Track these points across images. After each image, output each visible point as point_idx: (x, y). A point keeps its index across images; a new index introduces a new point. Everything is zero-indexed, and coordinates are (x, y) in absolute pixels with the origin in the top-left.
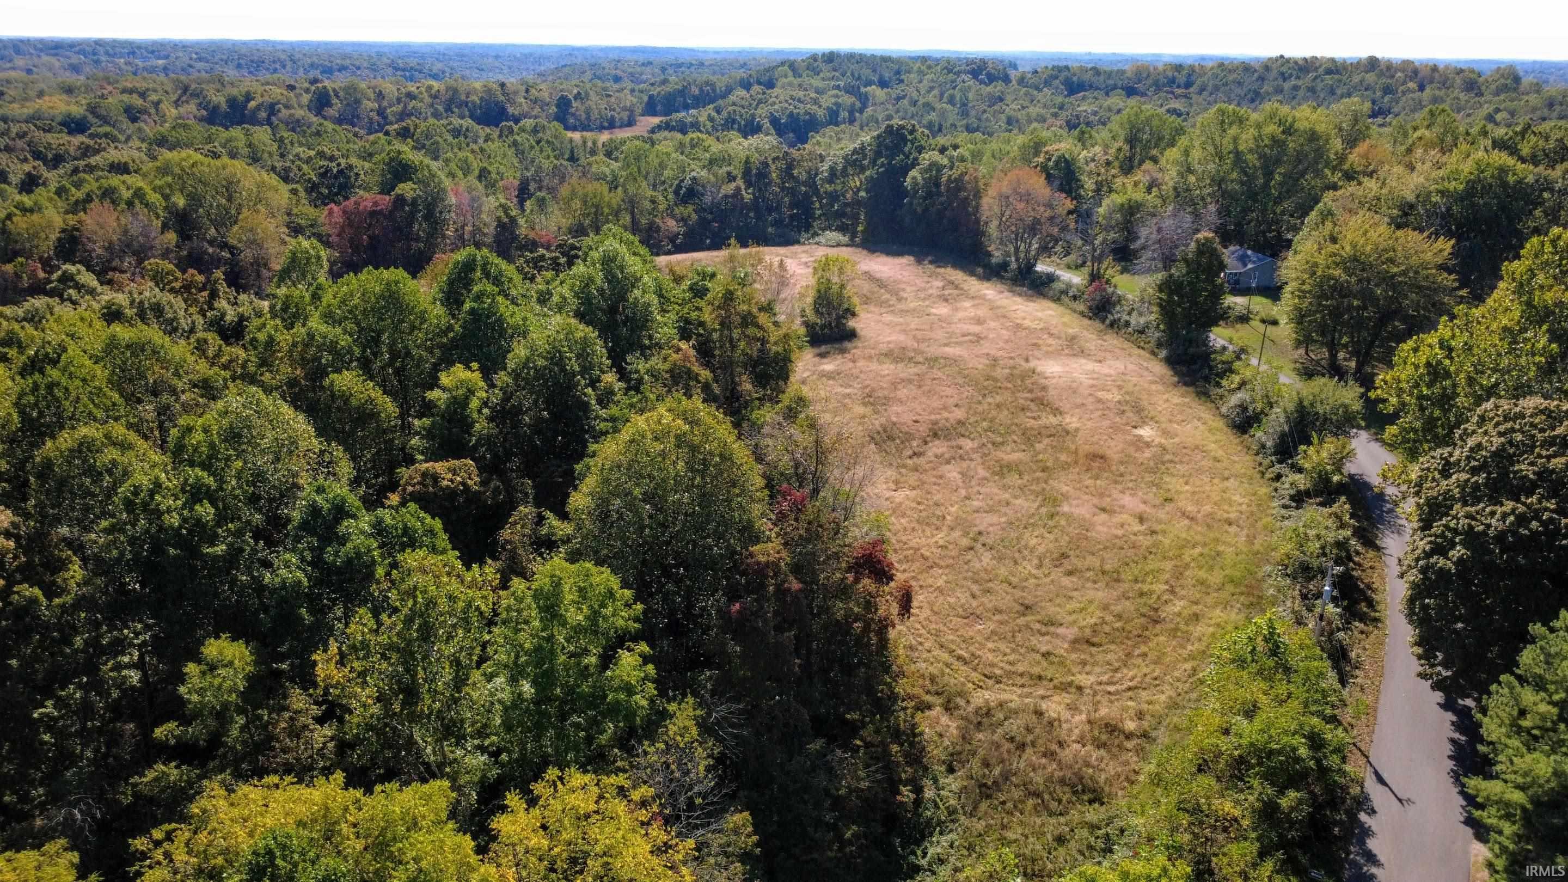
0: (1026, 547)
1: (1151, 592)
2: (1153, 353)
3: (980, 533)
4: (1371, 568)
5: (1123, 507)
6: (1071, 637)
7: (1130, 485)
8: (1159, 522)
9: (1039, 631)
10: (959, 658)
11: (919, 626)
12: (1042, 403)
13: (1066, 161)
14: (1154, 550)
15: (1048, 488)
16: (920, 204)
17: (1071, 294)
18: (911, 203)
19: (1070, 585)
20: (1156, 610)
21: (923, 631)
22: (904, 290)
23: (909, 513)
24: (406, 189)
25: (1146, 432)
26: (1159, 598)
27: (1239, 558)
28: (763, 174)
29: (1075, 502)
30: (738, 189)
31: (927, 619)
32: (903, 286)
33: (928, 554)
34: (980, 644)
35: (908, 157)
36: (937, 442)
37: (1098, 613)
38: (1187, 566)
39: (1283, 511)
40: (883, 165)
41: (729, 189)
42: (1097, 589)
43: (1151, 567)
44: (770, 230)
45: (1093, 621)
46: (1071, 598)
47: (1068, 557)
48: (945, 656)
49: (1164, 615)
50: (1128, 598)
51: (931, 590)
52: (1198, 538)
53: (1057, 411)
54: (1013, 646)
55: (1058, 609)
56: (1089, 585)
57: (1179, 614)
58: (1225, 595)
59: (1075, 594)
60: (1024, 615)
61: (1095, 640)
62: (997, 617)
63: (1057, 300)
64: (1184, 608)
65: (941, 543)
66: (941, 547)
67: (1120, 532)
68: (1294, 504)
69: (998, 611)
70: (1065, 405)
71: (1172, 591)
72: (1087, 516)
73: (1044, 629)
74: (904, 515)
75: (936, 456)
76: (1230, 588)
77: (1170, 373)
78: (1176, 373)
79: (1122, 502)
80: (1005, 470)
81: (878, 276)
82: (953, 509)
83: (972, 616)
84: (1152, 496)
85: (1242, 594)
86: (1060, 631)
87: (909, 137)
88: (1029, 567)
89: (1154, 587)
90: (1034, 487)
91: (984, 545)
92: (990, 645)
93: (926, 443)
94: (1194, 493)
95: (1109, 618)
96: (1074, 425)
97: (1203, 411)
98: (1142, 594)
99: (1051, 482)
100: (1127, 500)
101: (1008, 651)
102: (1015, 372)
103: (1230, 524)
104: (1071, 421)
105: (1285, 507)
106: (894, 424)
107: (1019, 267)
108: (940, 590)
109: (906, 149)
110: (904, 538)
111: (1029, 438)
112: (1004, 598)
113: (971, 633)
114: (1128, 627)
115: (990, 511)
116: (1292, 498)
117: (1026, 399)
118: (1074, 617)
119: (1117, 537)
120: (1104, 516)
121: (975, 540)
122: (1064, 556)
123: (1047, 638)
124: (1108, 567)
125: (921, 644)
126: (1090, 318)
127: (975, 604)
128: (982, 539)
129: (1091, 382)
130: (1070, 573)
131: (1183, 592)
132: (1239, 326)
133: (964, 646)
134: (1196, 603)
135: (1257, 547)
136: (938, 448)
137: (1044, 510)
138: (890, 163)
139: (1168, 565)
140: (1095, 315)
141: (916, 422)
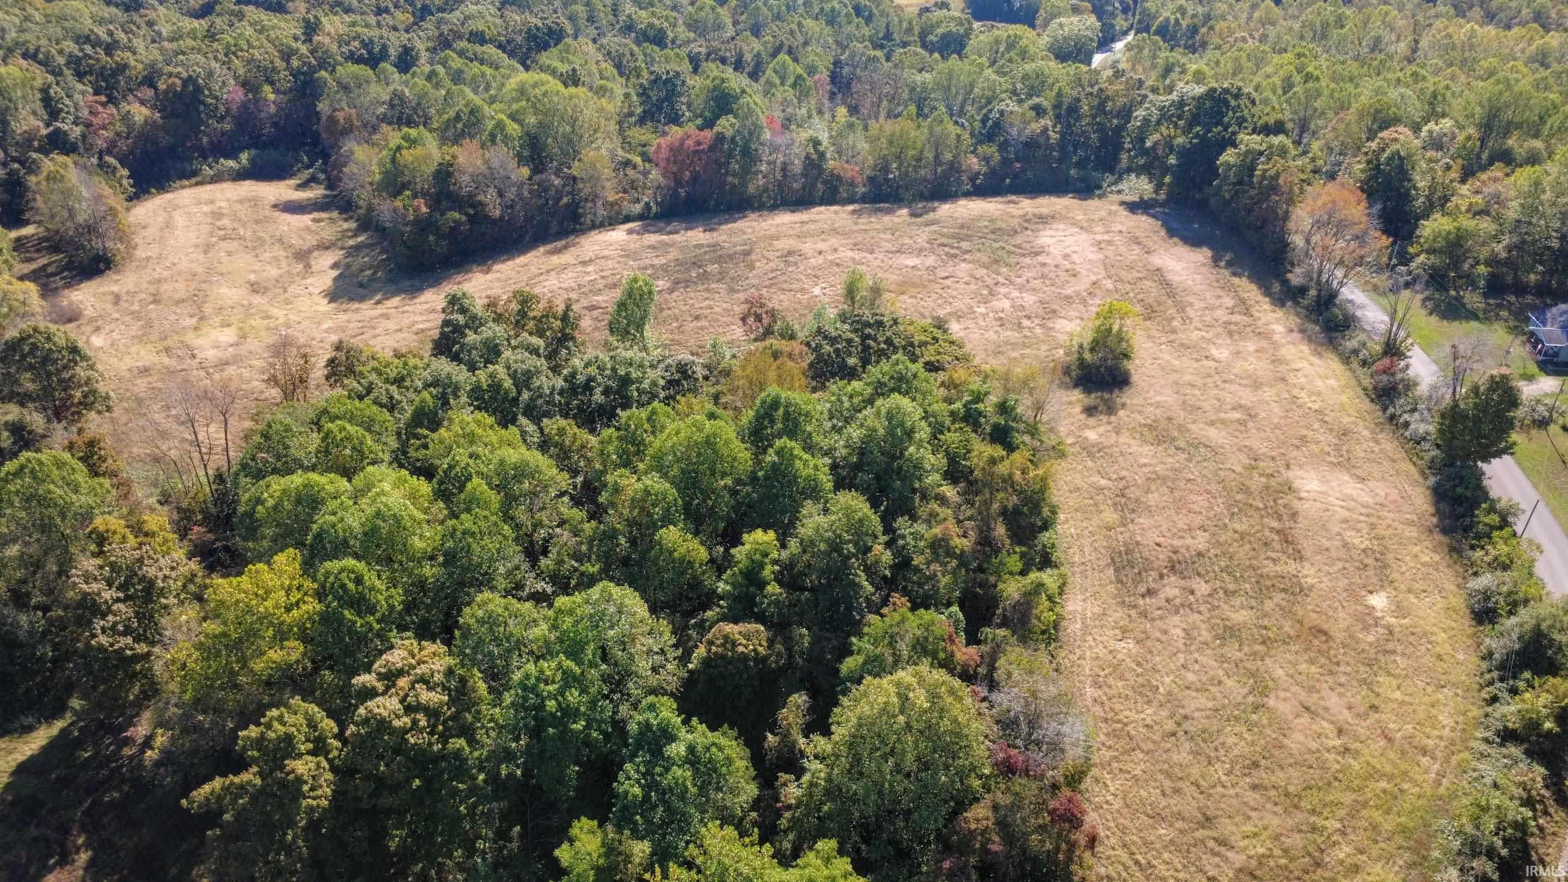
0: (1223, 744)
1: (1324, 828)
2: (1422, 473)
3: (1186, 717)
4: (1554, 834)
5: (1326, 709)
6: (1238, 865)
7: (1343, 679)
8: (1357, 738)
9: (1212, 850)
10: (1137, 863)
11: (1109, 817)
12: (1287, 539)
13: (1400, 158)
14: (1340, 776)
15: (1262, 669)
16: (1228, 191)
17: (1361, 356)
18: (1219, 187)
19: (1252, 803)
20: (1322, 851)
21: (1112, 824)
22: (1191, 305)
23: (1128, 675)
24: (726, 125)
25: (1379, 601)
26: (1328, 837)
27: (1420, 802)
28: (1073, 110)
29: (1282, 694)
30: (1045, 130)
31: (1118, 811)
32: (1191, 299)
33: (1133, 733)
34: (1157, 851)
35: (1226, 130)
36: (1173, 579)
37: (1268, 844)
38: (1365, 805)
39: (1483, 747)
40: (1197, 136)
41: (1036, 127)
42: (1275, 813)
43: (1331, 798)
44: (1072, 172)
45: (1261, 851)
46: (1249, 818)
47: (1258, 766)
48: (1125, 857)
49: (1328, 859)
50: (1300, 831)
51: (1128, 776)
52: (1388, 768)
53: (1299, 556)
54: (1185, 861)
55: (1234, 829)
56: (1269, 806)
57: (1342, 862)
58: (1390, 847)
59: (1253, 814)
60: (1203, 827)
61: (1258, 873)
62: (1179, 824)
63: (1346, 360)
64: (1349, 855)
65: (1149, 721)
66: (1147, 726)
67: (1314, 745)
68: (1498, 740)
69: (1180, 816)
70: (1307, 547)
71: (1343, 833)
72: (1290, 717)
73: (1217, 849)
74: (1122, 678)
75: (1167, 601)
76: (1399, 840)
77: (1432, 510)
78: (1438, 512)
79: (1328, 704)
80: (1227, 635)
81: (1170, 277)
82: (1167, 680)
83: (1157, 817)
84: (1359, 698)
85: (1409, 848)
86: (1230, 854)
87: (1233, 103)
88: (1219, 771)
89: (1326, 823)
90: (1248, 665)
91: (1186, 733)
92: (1166, 856)
93: (1162, 576)
94: (1403, 703)
95: (1277, 852)
96: (1310, 581)
97: (1447, 578)
98: (1314, 829)
99: (1268, 661)
100: (1333, 701)
101: (1180, 867)
102: (1273, 482)
103: (1425, 754)
104: (1309, 574)
105: (1487, 741)
106: (1138, 543)
107: (1319, 296)
108: (1136, 779)
109: (1226, 119)
110: (1118, 707)
111: (1264, 586)
112: (1189, 803)
113: (1152, 838)
114: (1291, 866)
115: (1202, 690)
116: (1498, 734)
117: (1272, 529)
118: (1246, 842)
119: (1310, 752)
120: (1305, 720)
121: (1179, 724)
122: (1256, 765)
123: (1217, 859)
124: (1291, 789)
125: (1108, 837)
126: (1372, 400)
127: (1163, 803)
128: (1187, 725)
129: (1346, 514)
130: (1255, 787)
131: (1353, 837)
132: (1534, 432)
133: (1144, 850)
134: (1362, 853)
135: (1442, 791)
136: (1171, 589)
137: (1251, 699)
138: (1205, 134)
139: (1348, 798)
140: (1379, 397)
141: (1158, 545)
